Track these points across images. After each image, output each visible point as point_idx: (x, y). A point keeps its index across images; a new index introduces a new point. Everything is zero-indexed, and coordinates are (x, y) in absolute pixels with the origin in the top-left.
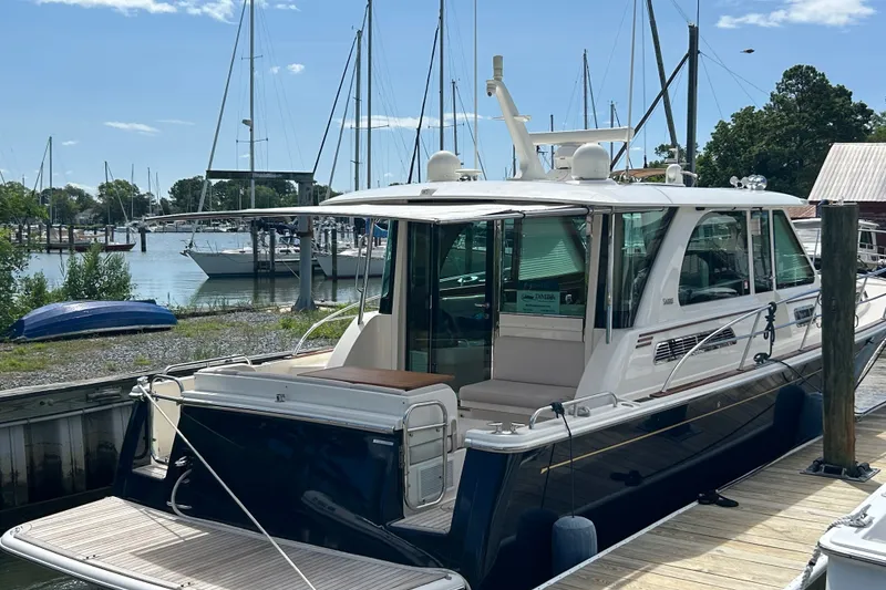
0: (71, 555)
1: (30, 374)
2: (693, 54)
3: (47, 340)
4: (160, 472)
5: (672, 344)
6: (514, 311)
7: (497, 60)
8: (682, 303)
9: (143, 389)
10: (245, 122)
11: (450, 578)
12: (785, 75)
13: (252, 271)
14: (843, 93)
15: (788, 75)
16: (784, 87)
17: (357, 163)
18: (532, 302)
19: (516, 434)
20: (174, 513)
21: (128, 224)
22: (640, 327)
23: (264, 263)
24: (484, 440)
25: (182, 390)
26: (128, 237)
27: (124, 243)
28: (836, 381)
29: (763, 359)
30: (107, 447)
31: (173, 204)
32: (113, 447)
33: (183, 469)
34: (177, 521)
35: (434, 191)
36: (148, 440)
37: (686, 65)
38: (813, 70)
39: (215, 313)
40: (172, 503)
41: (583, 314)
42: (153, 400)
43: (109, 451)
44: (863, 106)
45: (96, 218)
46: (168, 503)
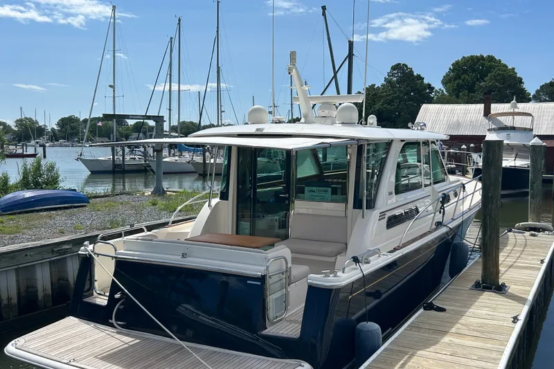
0: (58, 359)
1: (12, 236)
2: (350, 56)
3: (15, 214)
4: (102, 301)
5: (395, 217)
6: (303, 199)
7: (293, 55)
8: (397, 193)
9: (89, 249)
10: (110, 86)
11: (303, 366)
12: (391, 68)
13: (111, 169)
14: (420, 78)
15: (394, 68)
16: (391, 74)
17: (170, 110)
18: (314, 194)
19: (337, 276)
20: (115, 327)
21: (33, 142)
22: (379, 208)
23: (119, 165)
24: (319, 281)
25: (116, 251)
26: (35, 149)
27: (33, 153)
28: (490, 238)
29: (439, 224)
30: (63, 280)
31: (58, 131)
32: (67, 280)
33: (119, 300)
34: (118, 333)
35: (263, 129)
36: (92, 280)
37: (347, 62)
38: (406, 66)
39: (107, 196)
40: (113, 321)
41: (346, 201)
42: (95, 257)
43: (64, 282)
44: (429, 85)
45: (14, 138)
46: (110, 321)
